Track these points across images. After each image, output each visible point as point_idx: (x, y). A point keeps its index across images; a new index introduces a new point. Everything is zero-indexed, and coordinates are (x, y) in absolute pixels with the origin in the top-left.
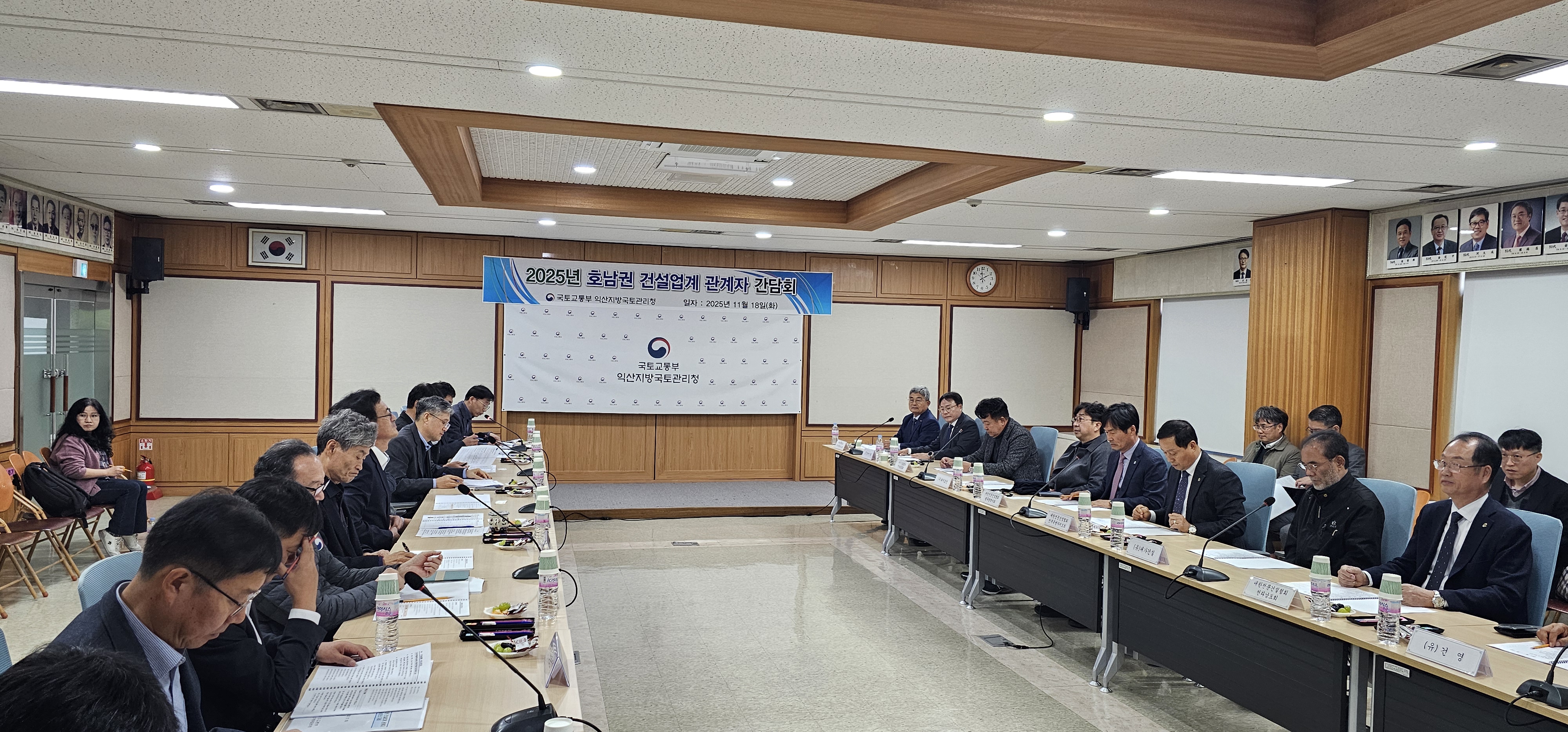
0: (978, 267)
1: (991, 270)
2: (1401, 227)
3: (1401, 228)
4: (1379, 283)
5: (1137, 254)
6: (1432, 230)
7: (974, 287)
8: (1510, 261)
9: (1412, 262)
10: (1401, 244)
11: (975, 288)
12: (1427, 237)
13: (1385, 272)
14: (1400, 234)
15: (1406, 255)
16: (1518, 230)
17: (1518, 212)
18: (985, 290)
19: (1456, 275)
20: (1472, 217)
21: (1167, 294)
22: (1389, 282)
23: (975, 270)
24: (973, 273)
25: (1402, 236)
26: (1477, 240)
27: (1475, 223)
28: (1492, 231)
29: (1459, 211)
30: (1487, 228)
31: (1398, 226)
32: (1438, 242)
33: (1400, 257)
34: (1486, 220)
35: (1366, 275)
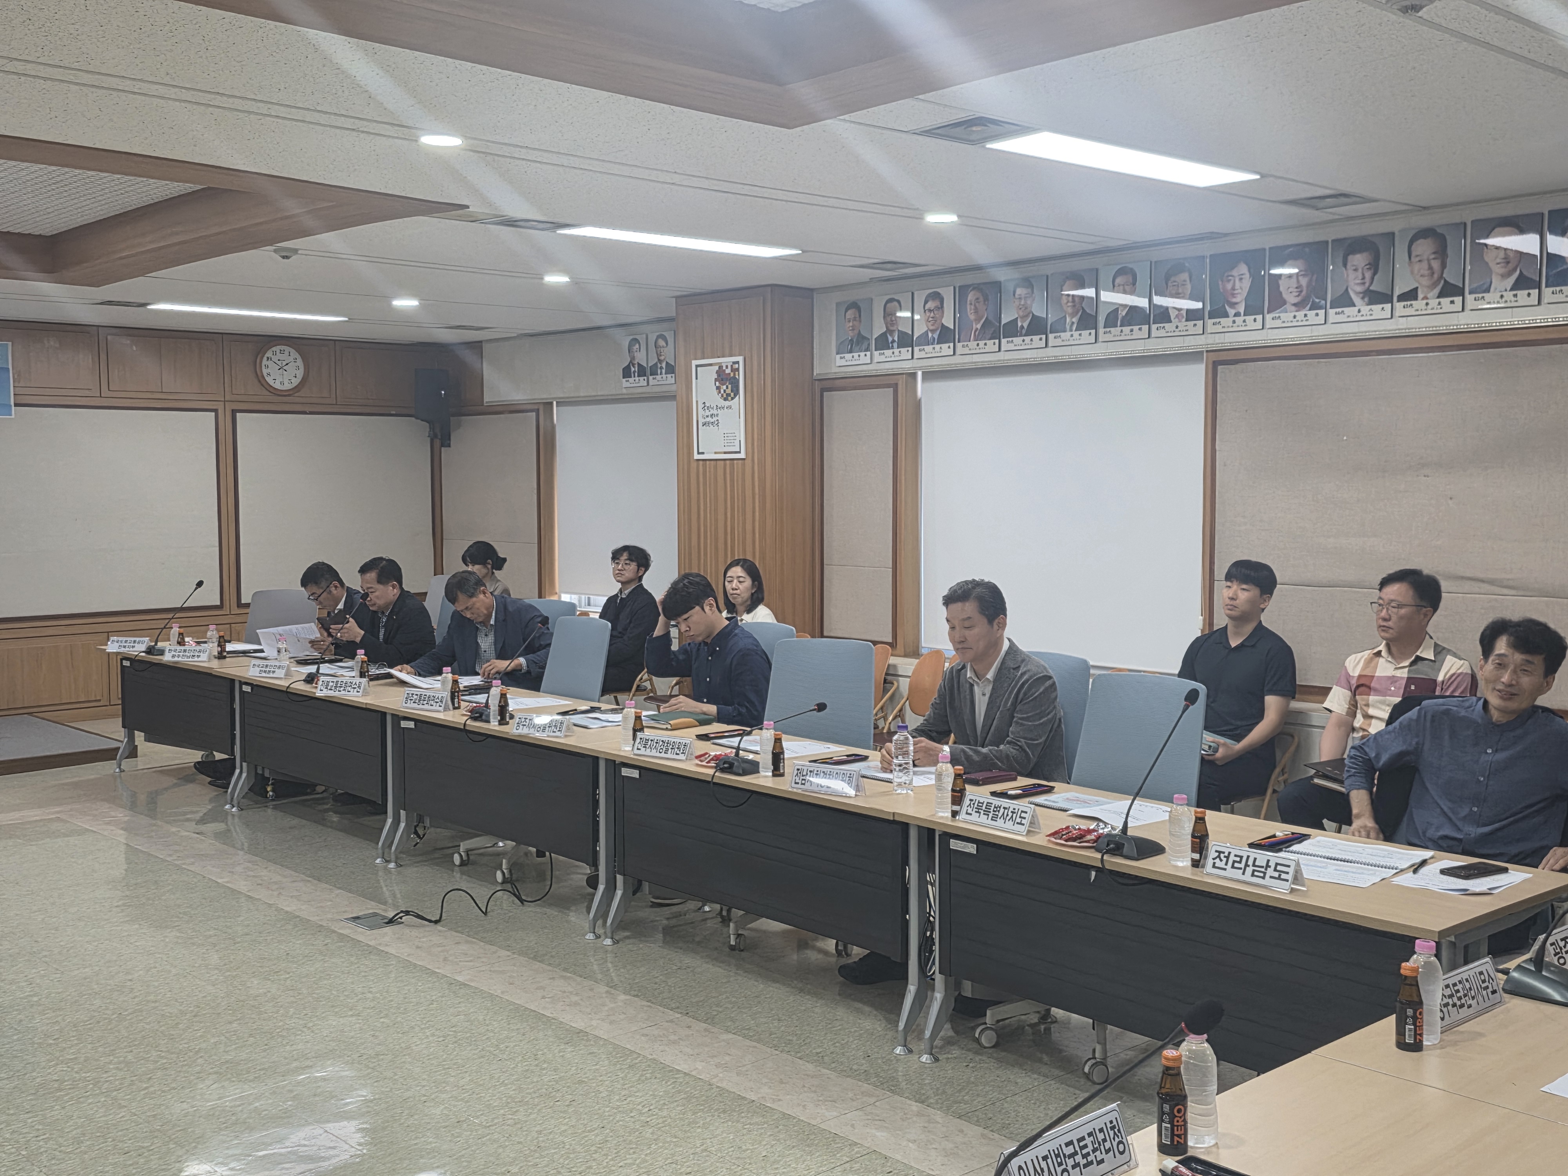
0: (274, 349)
1: (294, 354)
2: (849, 312)
3: (850, 314)
4: (827, 384)
5: (515, 335)
6: (884, 317)
7: (269, 380)
8: (967, 359)
9: (863, 358)
10: (851, 333)
11: (271, 383)
12: (879, 329)
13: (835, 370)
14: (849, 321)
15: (857, 348)
16: (976, 320)
17: (975, 298)
18: (287, 386)
19: (913, 375)
20: (926, 302)
21: (562, 396)
22: (838, 383)
23: (269, 354)
24: (265, 358)
25: (851, 324)
26: (933, 331)
27: (930, 311)
28: (948, 322)
29: (913, 294)
30: (943, 317)
31: (846, 312)
32: (891, 332)
33: (851, 352)
34: (941, 307)
35: (813, 374)
